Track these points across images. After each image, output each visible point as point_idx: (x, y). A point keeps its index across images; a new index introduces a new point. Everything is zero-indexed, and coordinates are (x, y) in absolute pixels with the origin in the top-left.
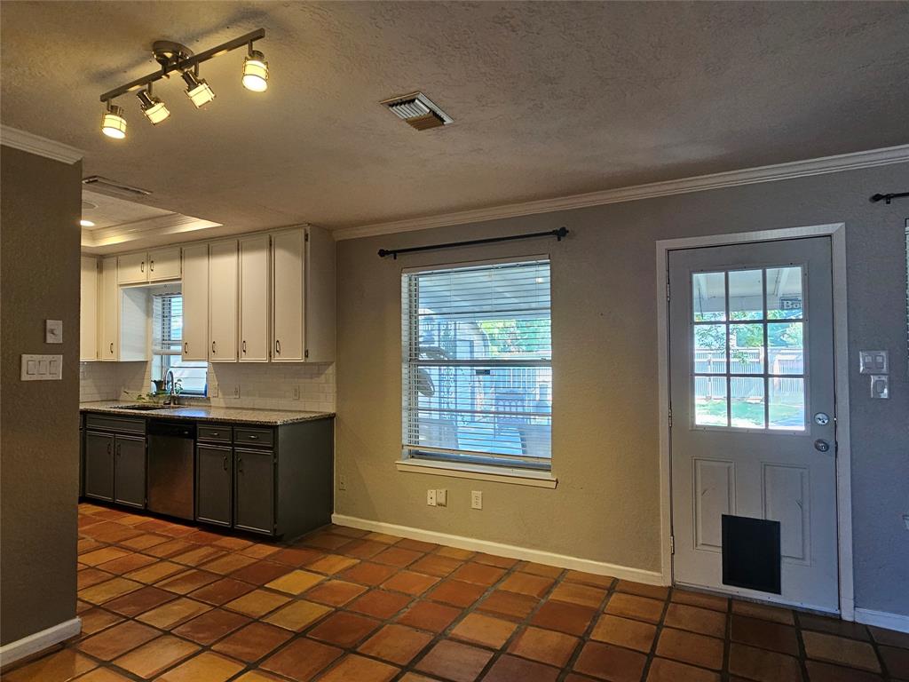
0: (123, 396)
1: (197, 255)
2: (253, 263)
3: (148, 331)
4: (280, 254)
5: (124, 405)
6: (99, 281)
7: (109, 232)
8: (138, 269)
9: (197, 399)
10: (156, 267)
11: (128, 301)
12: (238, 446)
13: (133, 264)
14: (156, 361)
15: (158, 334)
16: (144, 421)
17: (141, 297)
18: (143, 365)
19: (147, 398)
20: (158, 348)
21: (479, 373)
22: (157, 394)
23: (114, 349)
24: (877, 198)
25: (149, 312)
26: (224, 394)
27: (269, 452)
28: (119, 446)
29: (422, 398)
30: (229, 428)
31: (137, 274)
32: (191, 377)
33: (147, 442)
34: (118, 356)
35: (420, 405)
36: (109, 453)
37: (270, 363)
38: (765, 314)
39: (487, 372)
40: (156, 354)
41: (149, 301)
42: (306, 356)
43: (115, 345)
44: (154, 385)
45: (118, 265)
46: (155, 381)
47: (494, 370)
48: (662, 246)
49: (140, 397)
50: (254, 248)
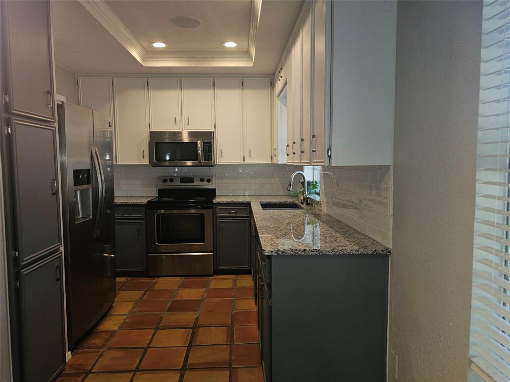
10: (283, 73)
23: (276, 154)
31: (279, 84)
43: (276, 149)
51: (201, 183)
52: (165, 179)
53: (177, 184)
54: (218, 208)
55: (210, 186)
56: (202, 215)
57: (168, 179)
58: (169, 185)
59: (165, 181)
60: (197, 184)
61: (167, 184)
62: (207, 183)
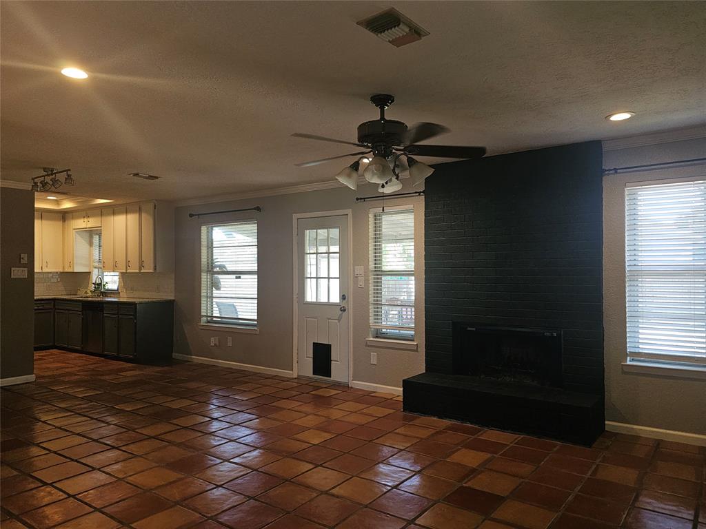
0: (79, 292)
1: (108, 214)
2: (132, 219)
3: (90, 254)
4: (144, 215)
6: (64, 228)
7: (64, 201)
8: (82, 220)
9: (114, 294)
10: (90, 219)
11: (78, 237)
12: (121, 314)
13: (79, 217)
14: (96, 272)
15: (96, 256)
16: (81, 303)
17: (87, 236)
18: (87, 274)
19: (90, 294)
20: (97, 264)
21: (237, 278)
23: (72, 265)
24: (357, 199)
25: (91, 244)
26: (126, 290)
27: (132, 317)
29: (215, 291)
30: (116, 306)
31: (82, 223)
32: (112, 281)
33: (82, 315)
34: (73, 269)
35: (214, 295)
37: (140, 273)
38: (329, 250)
39: (240, 277)
40: (95, 268)
41: (91, 237)
42: (155, 269)
43: (72, 262)
44: (93, 285)
45: (73, 218)
46: (93, 283)
47: (242, 276)
48: (295, 216)
49: (86, 293)
50: (133, 212)
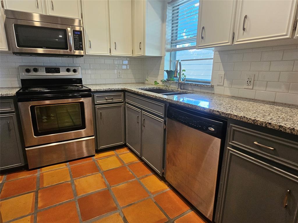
3: (163, 33)
5: (147, 87)
14: (167, 57)
15: (169, 36)
16: (163, 105)
18: (158, 59)
19: (161, 83)
20: (169, 47)
22: (168, 80)
23: (142, 47)
25: (163, 19)
28: (144, 119)
33: (165, 124)
34: (144, 52)
36: (138, 123)
40: (167, 51)
41: (164, 9)
43: (142, 44)
44: (165, 73)
46: (167, 71)
49: (156, 82)
51: (67, 73)
52: (28, 69)
53: (42, 74)
54: (96, 95)
55: (77, 76)
56: (82, 103)
57: (32, 68)
58: (33, 75)
59: (28, 71)
60: (63, 74)
61: (30, 74)
62: (73, 73)
